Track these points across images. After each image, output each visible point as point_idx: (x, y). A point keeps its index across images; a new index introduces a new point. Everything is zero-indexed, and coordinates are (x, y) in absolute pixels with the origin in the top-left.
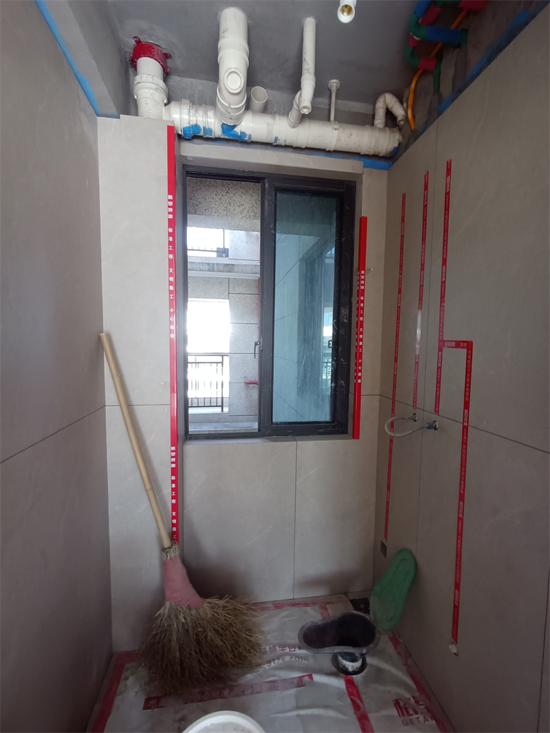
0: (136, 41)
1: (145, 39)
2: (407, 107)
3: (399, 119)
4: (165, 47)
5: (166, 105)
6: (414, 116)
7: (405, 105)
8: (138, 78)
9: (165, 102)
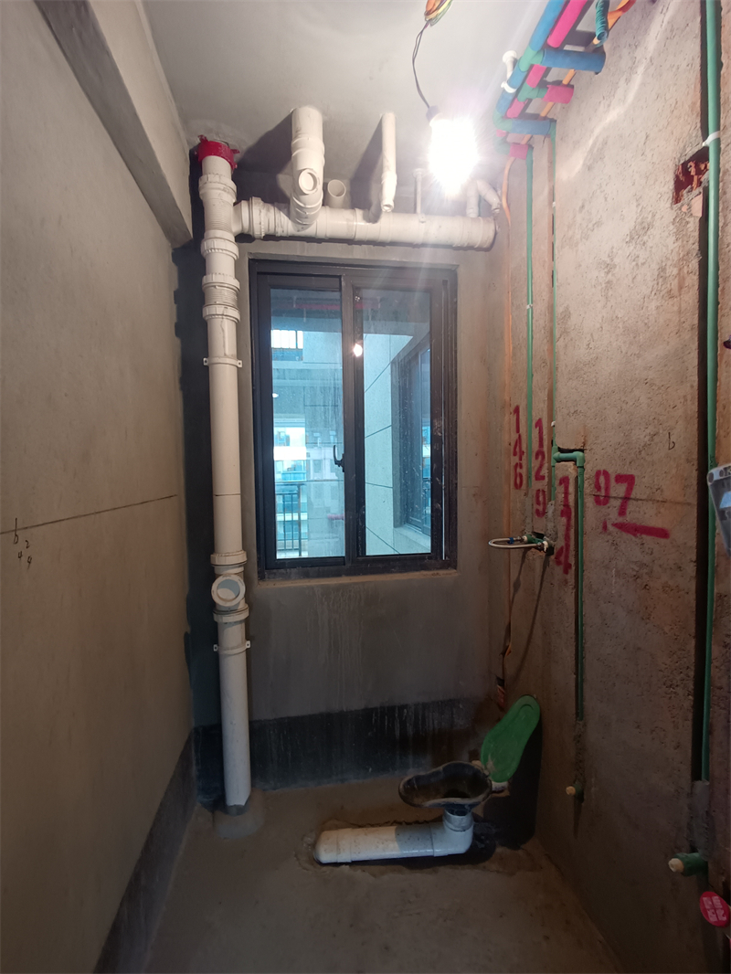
0: (201, 140)
1: (211, 138)
2: (502, 193)
3: (494, 207)
4: (233, 144)
5: (235, 204)
6: (509, 206)
7: (499, 192)
8: (204, 177)
9: (234, 201)
